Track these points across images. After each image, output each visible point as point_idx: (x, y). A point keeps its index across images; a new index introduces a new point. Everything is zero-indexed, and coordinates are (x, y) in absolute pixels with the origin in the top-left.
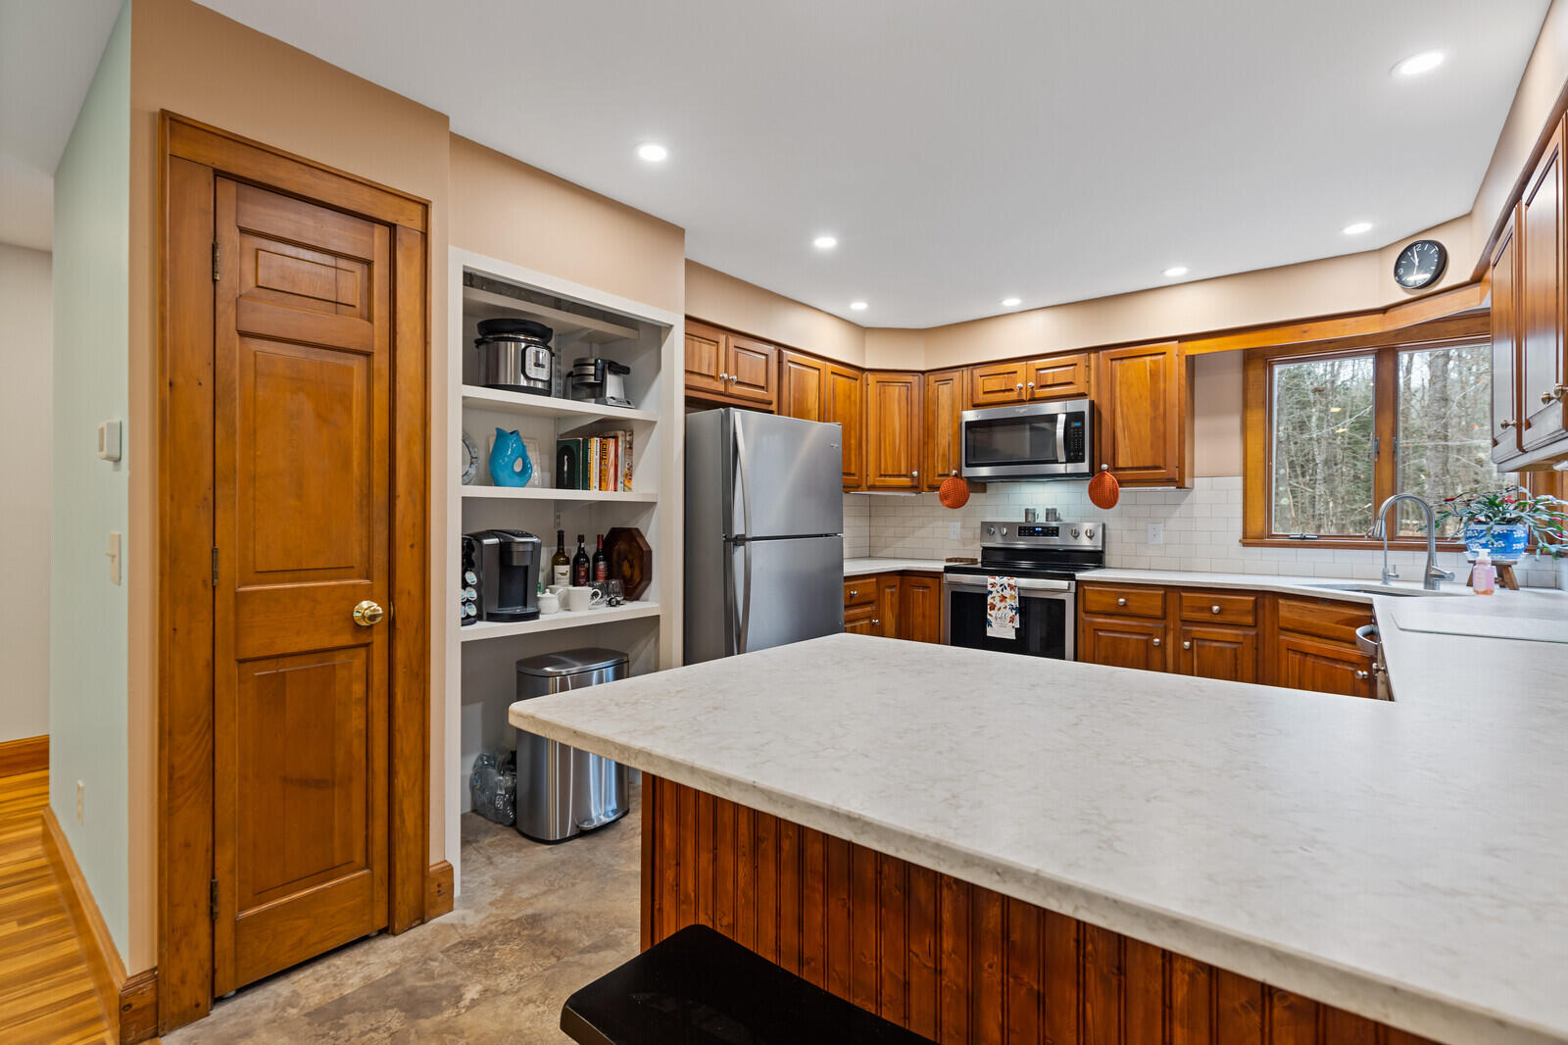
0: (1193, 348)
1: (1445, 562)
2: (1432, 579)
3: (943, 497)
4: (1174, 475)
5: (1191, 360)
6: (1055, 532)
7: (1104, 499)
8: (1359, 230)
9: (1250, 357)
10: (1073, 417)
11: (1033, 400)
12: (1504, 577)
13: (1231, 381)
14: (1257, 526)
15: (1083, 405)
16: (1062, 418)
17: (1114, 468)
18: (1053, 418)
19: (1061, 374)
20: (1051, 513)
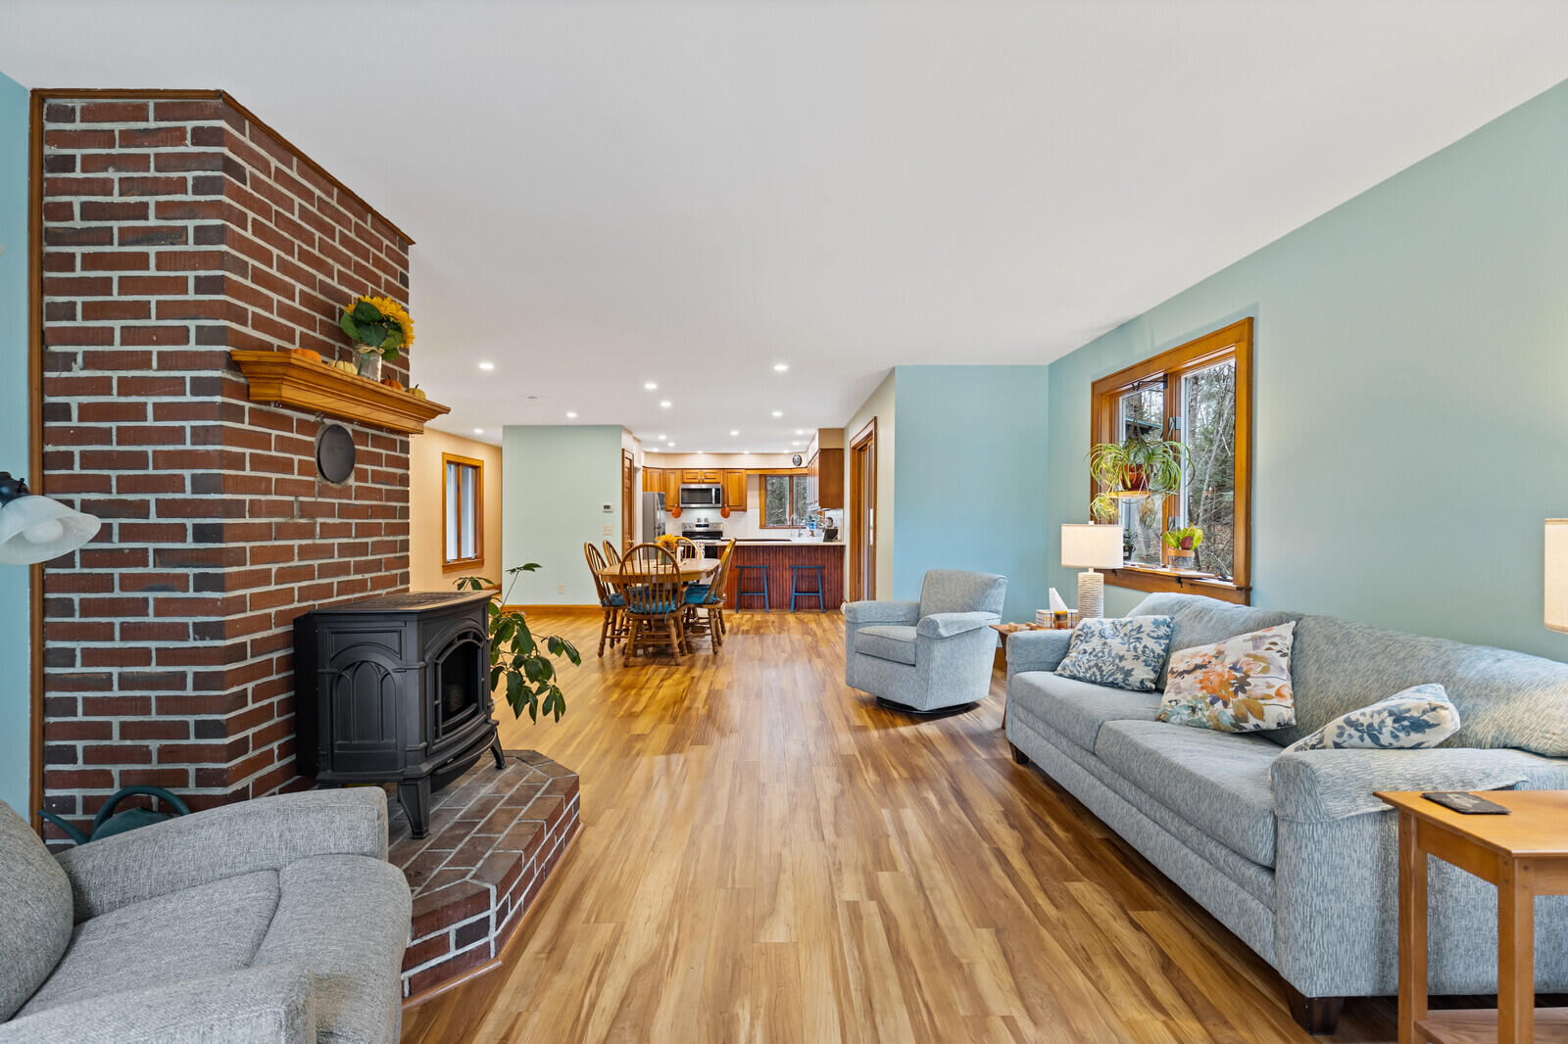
0: (749, 472)
1: (802, 531)
2: (800, 535)
3: (673, 514)
4: (742, 508)
5: (748, 476)
6: (707, 526)
7: (725, 515)
8: (786, 451)
9: (761, 475)
10: (717, 490)
11: (703, 483)
12: (813, 535)
13: (756, 482)
14: (763, 523)
15: (719, 486)
16: (714, 490)
17: (728, 506)
18: (710, 490)
19: (712, 476)
20: (706, 520)
